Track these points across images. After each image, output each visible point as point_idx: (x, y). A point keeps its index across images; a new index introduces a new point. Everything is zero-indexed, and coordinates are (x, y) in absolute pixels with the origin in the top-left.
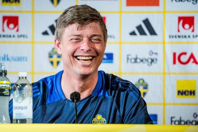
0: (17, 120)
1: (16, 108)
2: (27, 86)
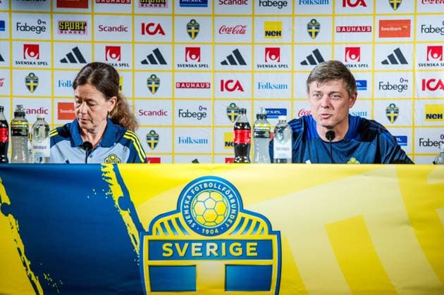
0: (277, 159)
1: (278, 149)
2: (286, 129)
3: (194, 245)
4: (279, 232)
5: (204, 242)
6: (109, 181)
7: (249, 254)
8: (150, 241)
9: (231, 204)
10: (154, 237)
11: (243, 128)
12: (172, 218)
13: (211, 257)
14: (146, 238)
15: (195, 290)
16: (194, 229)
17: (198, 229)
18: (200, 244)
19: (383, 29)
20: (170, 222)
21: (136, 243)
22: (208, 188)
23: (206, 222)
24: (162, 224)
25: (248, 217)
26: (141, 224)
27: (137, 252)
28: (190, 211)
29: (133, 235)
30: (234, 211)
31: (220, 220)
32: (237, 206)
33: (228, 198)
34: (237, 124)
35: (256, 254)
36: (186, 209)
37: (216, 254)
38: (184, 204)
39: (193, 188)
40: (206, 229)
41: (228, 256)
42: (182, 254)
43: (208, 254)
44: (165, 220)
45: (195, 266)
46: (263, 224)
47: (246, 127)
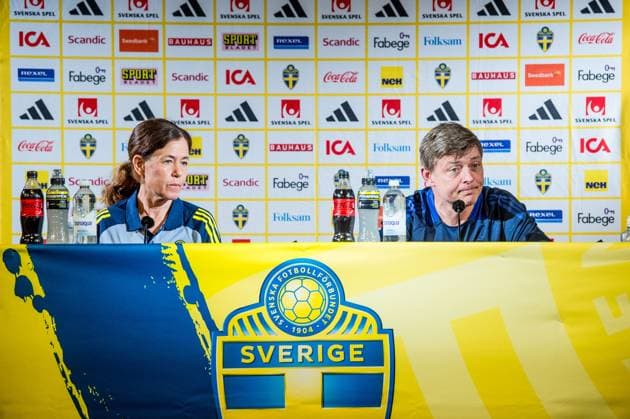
3: (281, 348)
4: (392, 330)
5: (295, 344)
6: (172, 266)
7: (352, 359)
8: (225, 343)
9: (329, 295)
10: (229, 338)
11: (344, 196)
12: (254, 313)
13: (304, 363)
14: (220, 340)
15: (283, 407)
16: (282, 328)
17: (287, 327)
18: (290, 347)
19: (530, 76)
20: (250, 318)
21: (207, 347)
22: (300, 274)
23: (297, 318)
24: (240, 321)
25: (351, 311)
26: (213, 322)
27: (209, 357)
28: (276, 304)
29: (203, 336)
30: (333, 304)
31: (315, 316)
32: (337, 297)
33: (325, 287)
34: (337, 191)
35: (361, 359)
36: (272, 301)
37: (310, 360)
38: (269, 295)
39: (281, 274)
40: (297, 327)
41: (326, 362)
42: (266, 360)
43: (300, 360)
44: (243, 315)
45: (283, 375)
46: (371, 320)
47: (348, 195)
